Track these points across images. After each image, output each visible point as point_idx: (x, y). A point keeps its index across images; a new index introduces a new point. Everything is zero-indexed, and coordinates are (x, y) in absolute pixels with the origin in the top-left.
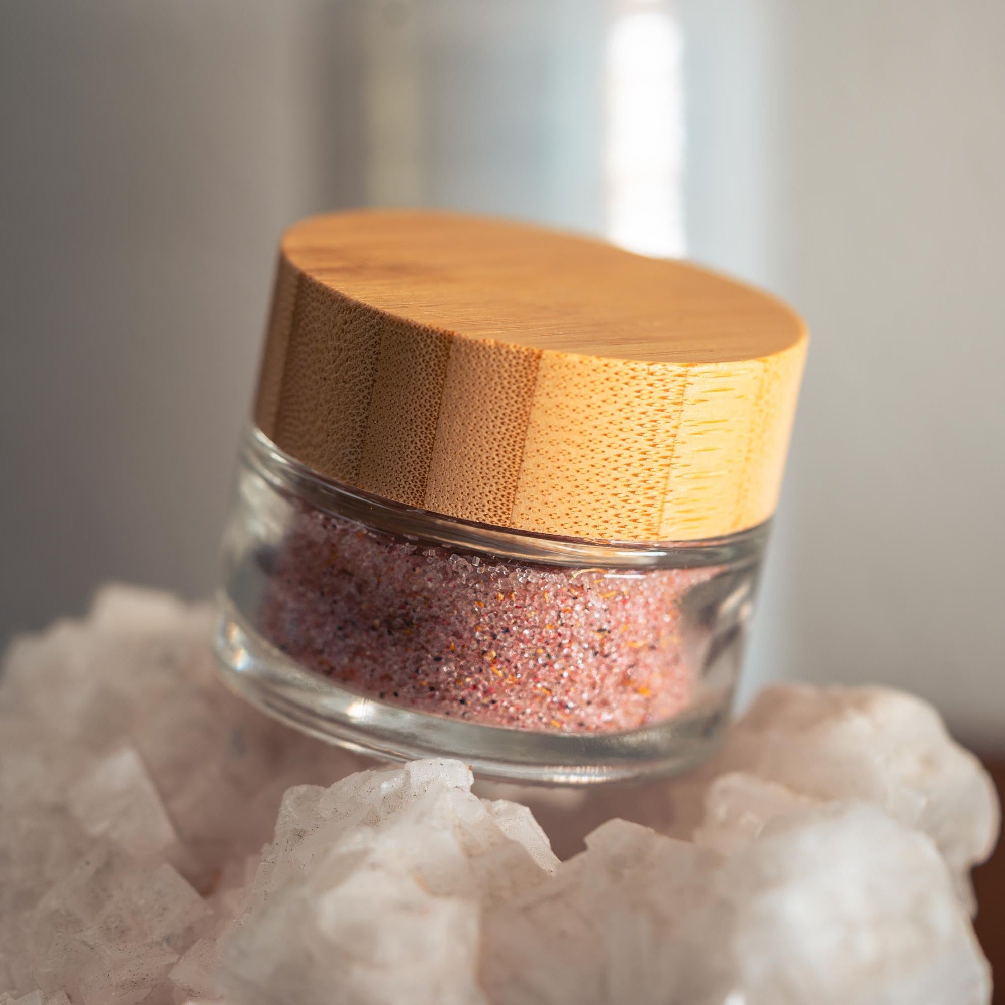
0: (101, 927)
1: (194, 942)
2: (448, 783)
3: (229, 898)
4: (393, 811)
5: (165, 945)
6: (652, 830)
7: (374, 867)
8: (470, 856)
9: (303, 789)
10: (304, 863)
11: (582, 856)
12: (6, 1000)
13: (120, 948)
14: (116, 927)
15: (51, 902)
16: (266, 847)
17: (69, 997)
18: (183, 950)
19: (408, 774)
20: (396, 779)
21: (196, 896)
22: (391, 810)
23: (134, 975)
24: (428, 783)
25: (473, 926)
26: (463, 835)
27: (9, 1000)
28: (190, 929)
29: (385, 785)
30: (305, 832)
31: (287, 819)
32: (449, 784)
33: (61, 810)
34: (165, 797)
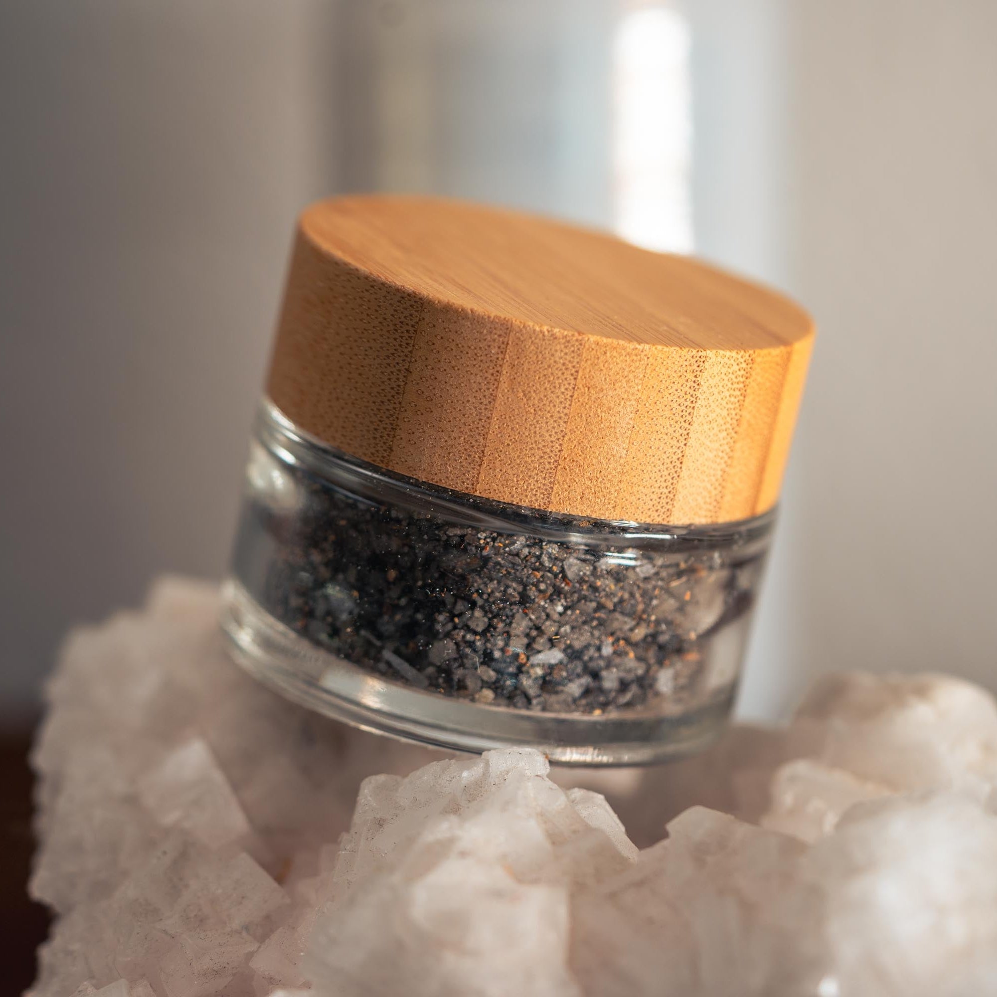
0: (182, 916)
1: (272, 931)
2: (527, 771)
3: (305, 887)
4: (474, 800)
5: (244, 934)
6: (732, 817)
7: (463, 854)
8: (554, 843)
9: (381, 778)
10: (386, 852)
11: (665, 843)
12: (87, 989)
13: (201, 937)
14: (196, 916)
15: (128, 891)
16: (345, 837)
17: (151, 986)
18: (262, 939)
19: (487, 764)
20: (476, 768)
21: (275, 885)
22: (471, 799)
23: (216, 963)
24: (508, 772)
25: (562, 912)
26: (545, 822)
27: (91, 990)
28: (268, 917)
29: (465, 774)
30: (384, 820)
31: (367, 808)
32: (528, 773)
33: (132, 800)
34: (236, 786)
